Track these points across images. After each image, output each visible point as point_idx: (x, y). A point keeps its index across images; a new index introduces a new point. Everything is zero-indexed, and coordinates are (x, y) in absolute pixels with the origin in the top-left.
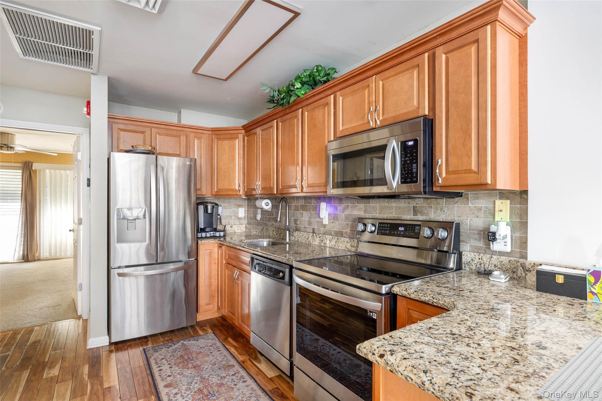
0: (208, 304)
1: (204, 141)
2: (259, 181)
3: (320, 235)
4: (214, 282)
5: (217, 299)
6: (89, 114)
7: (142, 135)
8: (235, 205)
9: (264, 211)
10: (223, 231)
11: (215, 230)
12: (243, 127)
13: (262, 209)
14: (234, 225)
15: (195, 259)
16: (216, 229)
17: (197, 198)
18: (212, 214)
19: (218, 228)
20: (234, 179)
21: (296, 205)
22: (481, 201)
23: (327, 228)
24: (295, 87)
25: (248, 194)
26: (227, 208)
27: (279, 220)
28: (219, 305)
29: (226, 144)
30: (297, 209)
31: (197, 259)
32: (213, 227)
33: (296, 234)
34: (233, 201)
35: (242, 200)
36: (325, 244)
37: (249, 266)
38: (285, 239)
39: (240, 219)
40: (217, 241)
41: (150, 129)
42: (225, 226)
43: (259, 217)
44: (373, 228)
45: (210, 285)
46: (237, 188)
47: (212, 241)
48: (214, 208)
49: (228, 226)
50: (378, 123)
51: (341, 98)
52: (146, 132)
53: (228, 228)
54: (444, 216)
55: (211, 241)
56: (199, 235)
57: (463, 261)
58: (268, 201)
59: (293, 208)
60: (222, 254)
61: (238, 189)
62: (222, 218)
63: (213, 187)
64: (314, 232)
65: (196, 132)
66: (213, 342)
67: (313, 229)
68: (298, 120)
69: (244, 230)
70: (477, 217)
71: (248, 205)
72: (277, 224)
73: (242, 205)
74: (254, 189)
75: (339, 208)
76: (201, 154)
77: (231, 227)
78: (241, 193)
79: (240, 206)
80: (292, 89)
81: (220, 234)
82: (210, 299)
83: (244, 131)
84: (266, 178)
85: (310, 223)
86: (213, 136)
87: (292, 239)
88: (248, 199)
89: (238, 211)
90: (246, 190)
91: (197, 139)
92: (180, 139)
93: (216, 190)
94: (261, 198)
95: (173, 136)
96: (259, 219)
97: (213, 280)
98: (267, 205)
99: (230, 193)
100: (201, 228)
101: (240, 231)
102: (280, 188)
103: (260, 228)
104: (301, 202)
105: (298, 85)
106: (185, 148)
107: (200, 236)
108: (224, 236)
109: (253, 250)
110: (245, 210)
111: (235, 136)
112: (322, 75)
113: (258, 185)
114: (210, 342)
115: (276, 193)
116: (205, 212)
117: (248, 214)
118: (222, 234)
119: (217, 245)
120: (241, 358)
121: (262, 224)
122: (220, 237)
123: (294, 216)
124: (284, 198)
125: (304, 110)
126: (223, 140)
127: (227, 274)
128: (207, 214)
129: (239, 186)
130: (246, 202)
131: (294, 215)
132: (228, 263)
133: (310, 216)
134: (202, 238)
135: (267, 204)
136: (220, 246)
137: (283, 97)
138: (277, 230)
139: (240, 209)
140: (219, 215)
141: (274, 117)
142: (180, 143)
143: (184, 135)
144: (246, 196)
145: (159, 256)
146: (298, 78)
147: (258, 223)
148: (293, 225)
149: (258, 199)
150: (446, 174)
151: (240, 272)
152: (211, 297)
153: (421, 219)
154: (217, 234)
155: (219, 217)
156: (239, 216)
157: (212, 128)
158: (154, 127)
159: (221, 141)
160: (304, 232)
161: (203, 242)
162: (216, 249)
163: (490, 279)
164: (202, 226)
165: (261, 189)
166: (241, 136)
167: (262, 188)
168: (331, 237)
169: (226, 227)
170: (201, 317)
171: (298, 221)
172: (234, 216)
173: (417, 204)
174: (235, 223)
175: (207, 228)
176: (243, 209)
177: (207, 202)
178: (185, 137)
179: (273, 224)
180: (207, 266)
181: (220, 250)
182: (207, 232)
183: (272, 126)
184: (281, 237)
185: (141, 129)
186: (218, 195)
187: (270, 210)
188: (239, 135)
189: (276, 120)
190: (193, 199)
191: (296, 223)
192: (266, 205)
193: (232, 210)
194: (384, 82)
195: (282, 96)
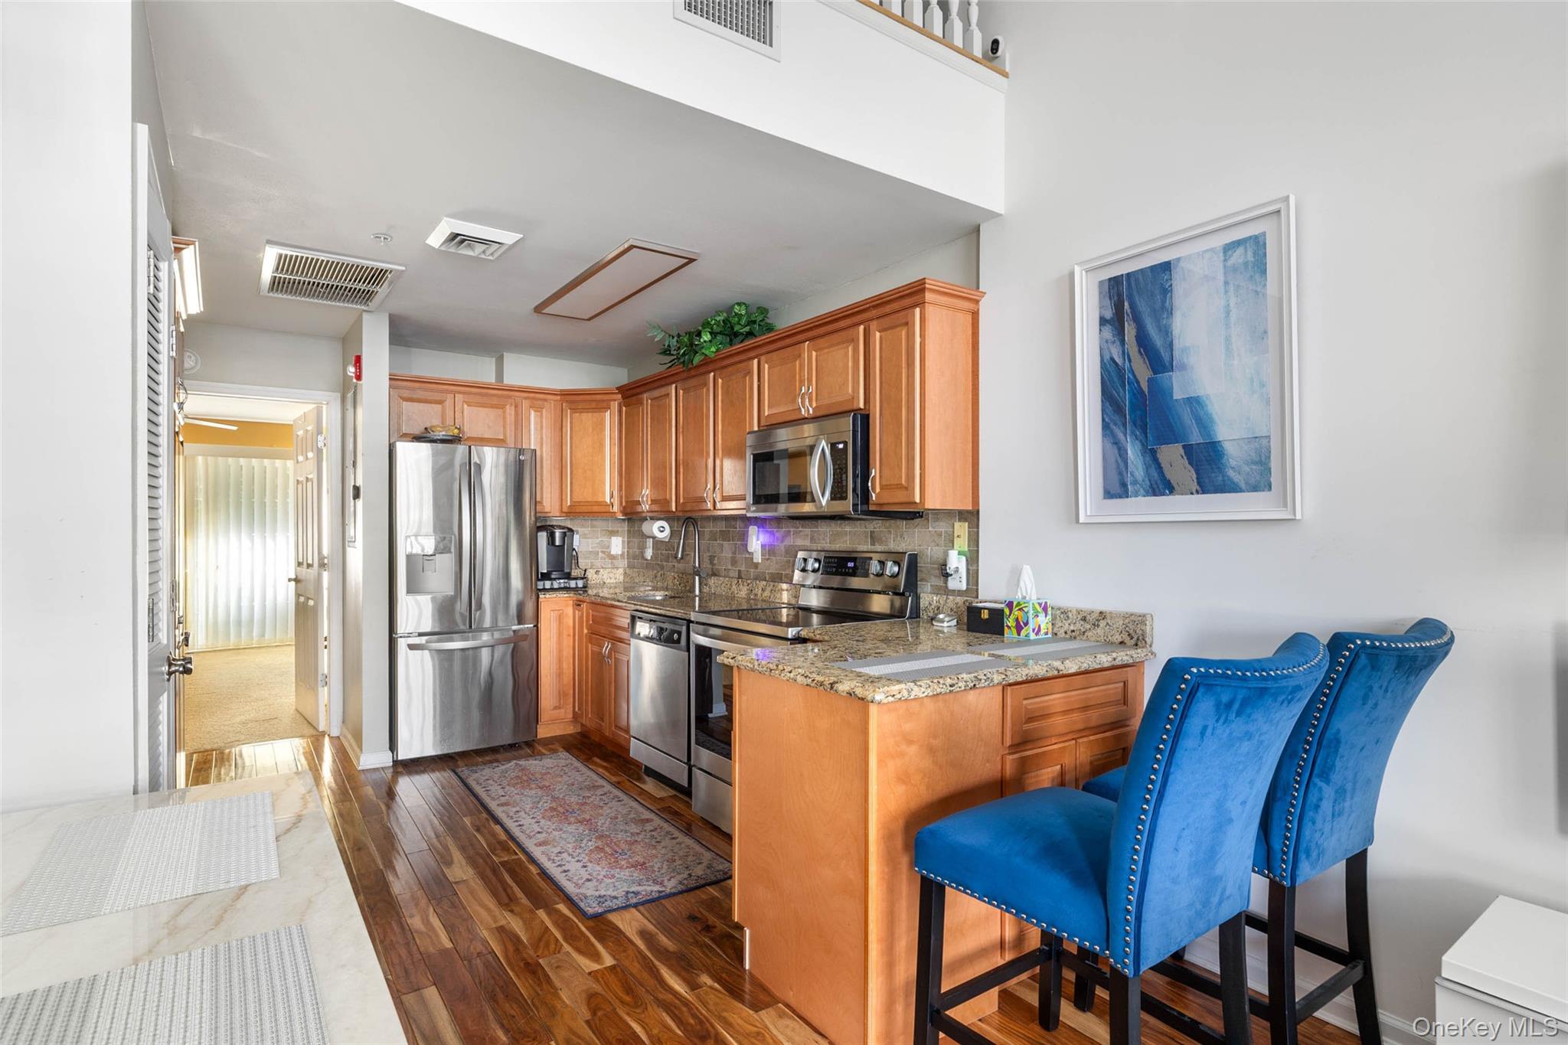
0: (555, 708)
1: (548, 414)
2: (647, 488)
3: (749, 581)
4: (567, 667)
5: (572, 700)
6: (359, 377)
7: (440, 406)
8: (604, 532)
9: (658, 543)
10: (582, 578)
11: (568, 576)
12: (617, 388)
13: (654, 538)
14: (602, 570)
15: (534, 626)
16: (569, 574)
17: (537, 519)
18: (562, 546)
19: (573, 574)
20: (604, 483)
21: (711, 531)
22: (941, 523)
23: (760, 569)
24: (702, 340)
25: (628, 511)
26: (588, 536)
27: (680, 556)
28: (577, 709)
29: (588, 419)
30: (713, 538)
31: (536, 626)
32: (563, 571)
33: (712, 581)
34: (600, 524)
35: (616, 522)
36: (756, 595)
37: (628, 632)
38: (694, 591)
39: (613, 557)
40: (571, 595)
41: (453, 395)
42: (585, 571)
43: (649, 553)
44: (816, 565)
45: (560, 675)
46: (608, 500)
47: (564, 595)
48: (565, 535)
49: (591, 570)
50: (811, 412)
51: (766, 366)
52: (445, 401)
53: (590, 574)
54: (904, 545)
55: (562, 595)
56: (540, 585)
57: (921, 606)
58: (664, 524)
59: (707, 536)
60: (581, 618)
61: (609, 502)
62: (579, 556)
63: (564, 497)
64: (740, 577)
65: (533, 398)
66: (569, 761)
67: (739, 571)
68: (708, 390)
69: (621, 578)
70: (938, 545)
71: (629, 531)
72: (680, 566)
73: (618, 531)
74: (638, 503)
75: (777, 535)
76: (542, 438)
77: (597, 572)
78: (616, 508)
79: (613, 533)
80: (697, 343)
81: (576, 584)
82: (560, 698)
83: (620, 396)
84: (660, 483)
85: (734, 562)
86: (564, 404)
87: (705, 591)
88: (629, 520)
89: (610, 542)
90: (624, 504)
91: (535, 411)
92: (504, 412)
93: (569, 504)
94: (652, 518)
95: (493, 406)
96: (649, 558)
97: (565, 666)
98: (662, 531)
99: (596, 509)
100: (541, 573)
101: (613, 581)
102: (681, 501)
103: (651, 573)
104: (721, 526)
105: (706, 337)
106: (513, 427)
107: (541, 587)
108: (585, 587)
109: (635, 604)
110: (623, 542)
111: (604, 405)
112: (743, 322)
113: (645, 494)
114: (563, 762)
115: (674, 510)
116: (549, 544)
117: (628, 548)
118: (580, 583)
119: (571, 602)
120: (614, 779)
121: (655, 567)
122: (576, 589)
123: (709, 551)
124: (690, 518)
125: (717, 375)
126: (581, 412)
127: (590, 652)
128: (553, 547)
129: (612, 496)
130: (625, 526)
131: (708, 548)
132: (592, 633)
133: (734, 548)
134: (544, 590)
135: (662, 529)
136: (578, 604)
137: (685, 351)
138: (680, 575)
139: (614, 539)
140: (574, 549)
141: (672, 379)
142: (504, 418)
143: (511, 405)
144: (625, 514)
145: (475, 619)
146: (706, 324)
147: (648, 566)
148: (707, 565)
149: (647, 519)
150: (881, 489)
151: (613, 644)
152: (561, 694)
153: (879, 550)
154: (573, 584)
155: (574, 553)
156: (612, 553)
157: (561, 391)
158: (459, 393)
159: (578, 414)
160: (725, 577)
161: (547, 596)
162: (570, 611)
163: (935, 624)
164: (544, 569)
165: (649, 503)
166: (615, 405)
167: (652, 500)
168: (764, 583)
169: (587, 573)
170: (543, 732)
171: (716, 559)
172: (602, 552)
173: (875, 528)
174: (604, 566)
175: (554, 573)
176: (620, 539)
177: (552, 526)
178: (513, 407)
179: (674, 566)
180: (554, 640)
181: (577, 612)
182: (555, 579)
183: (668, 394)
184: (688, 588)
185: (437, 396)
186: (572, 513)
187: (667, 540)
188: (612, 403)
189: (674, 385)
190: (528, 519)
191: (712, 563)
192: (660, 530)
193: (598, 541)
194: (818, 353)
195: (682, 351)
